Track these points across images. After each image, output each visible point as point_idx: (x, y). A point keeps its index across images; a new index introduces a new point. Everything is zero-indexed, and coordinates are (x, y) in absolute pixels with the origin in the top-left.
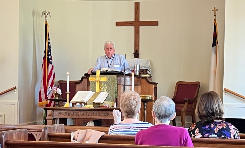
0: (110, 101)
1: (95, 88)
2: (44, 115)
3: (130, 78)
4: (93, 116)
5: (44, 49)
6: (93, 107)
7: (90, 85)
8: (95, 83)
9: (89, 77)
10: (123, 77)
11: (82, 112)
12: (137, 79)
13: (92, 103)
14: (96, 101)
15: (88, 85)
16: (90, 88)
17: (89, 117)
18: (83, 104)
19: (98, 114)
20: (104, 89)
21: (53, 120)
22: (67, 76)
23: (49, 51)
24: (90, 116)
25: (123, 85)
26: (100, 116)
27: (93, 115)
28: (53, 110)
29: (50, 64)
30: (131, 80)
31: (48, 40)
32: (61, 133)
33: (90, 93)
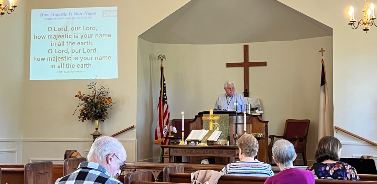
0: (223, 139)
1: (208, 126)
2: (161, 153)
3: (241, 117)
5: (160, 90)
6: (207, 144)
7: (204, 124)
8: (208, 122)
9: (203, 116)
10: (235, 116)
11: (196, 150)
12: (249, 118)
13: (206, 141)
14: (211, 139)
15: (202, 124)
16: (204, 127)
17: (204, 155)
18: (197, 142)
19: (212, 152)
20: (217, 127)
21: (169, 157)
22: (182, 115)
23: (165, 91)
25: (235, 124)
26: (214, 153)
28: (170, 148)
29: (165, 104)
30: (243, 119)
31: (164, 81)
32: (181, 172)
33: (204, 132)
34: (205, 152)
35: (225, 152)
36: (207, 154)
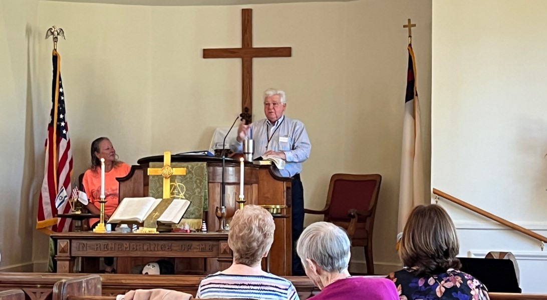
0: (192, 218)
1: (160, 190)
2: (51, 250)
3: (234, 168)
4: (158, 251)
5: (51, 107)
6: (157, 231)
7: (151, 185)
8: (160, 180)
9: (148, 167)
10: (221, 166)
11: (132, 244)
12: (250, 170)
13: (154, 223)
14: (163, 218)
15: (146, 184)
16: (150, 191)
17: (149, 254)
18: (135, 226)
19: (167, 247)
20: (179, 192)
21: (69, 260)
23: (62, 111)
24: (150, 252)
25: (220, 184)
26: (171, 250)
27: (156, 249)
28: (71, 239)
29: (63, 139)
30: (238, 172)
31: (59, 88)
32: (95, 295)
33: (151, 203)
34: (152, 248)
35: (198, 247)
36: (157, 252)
